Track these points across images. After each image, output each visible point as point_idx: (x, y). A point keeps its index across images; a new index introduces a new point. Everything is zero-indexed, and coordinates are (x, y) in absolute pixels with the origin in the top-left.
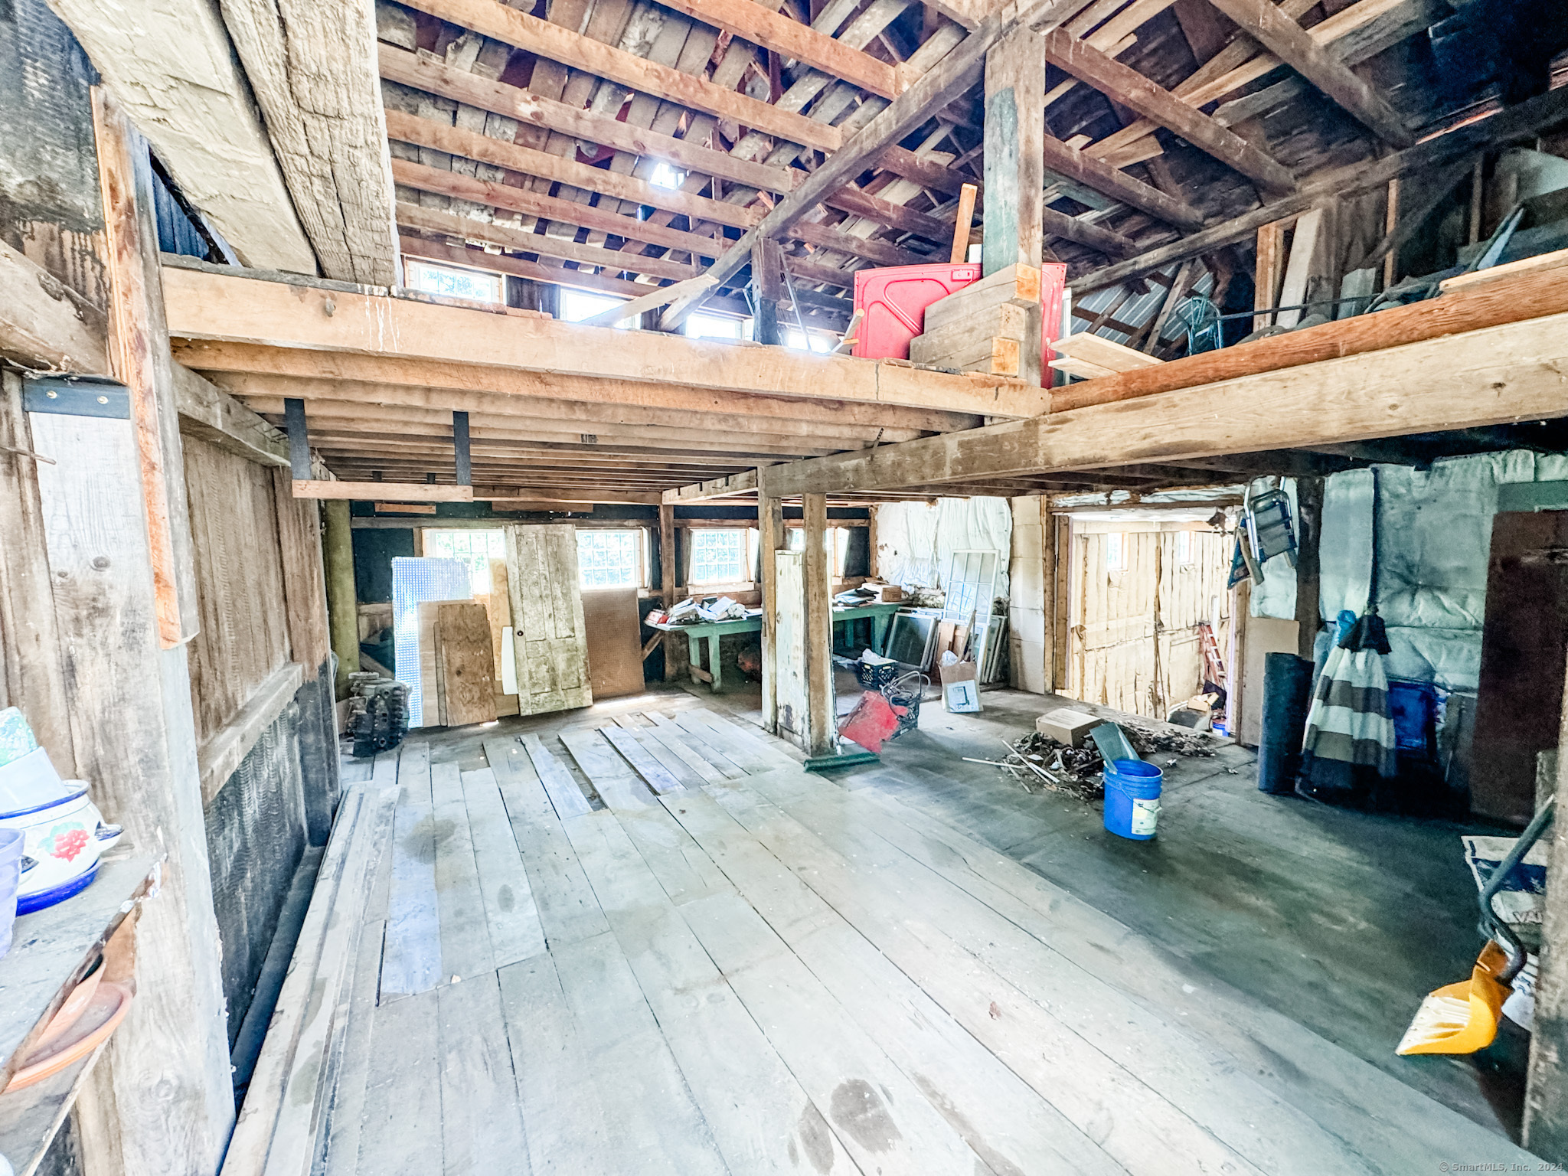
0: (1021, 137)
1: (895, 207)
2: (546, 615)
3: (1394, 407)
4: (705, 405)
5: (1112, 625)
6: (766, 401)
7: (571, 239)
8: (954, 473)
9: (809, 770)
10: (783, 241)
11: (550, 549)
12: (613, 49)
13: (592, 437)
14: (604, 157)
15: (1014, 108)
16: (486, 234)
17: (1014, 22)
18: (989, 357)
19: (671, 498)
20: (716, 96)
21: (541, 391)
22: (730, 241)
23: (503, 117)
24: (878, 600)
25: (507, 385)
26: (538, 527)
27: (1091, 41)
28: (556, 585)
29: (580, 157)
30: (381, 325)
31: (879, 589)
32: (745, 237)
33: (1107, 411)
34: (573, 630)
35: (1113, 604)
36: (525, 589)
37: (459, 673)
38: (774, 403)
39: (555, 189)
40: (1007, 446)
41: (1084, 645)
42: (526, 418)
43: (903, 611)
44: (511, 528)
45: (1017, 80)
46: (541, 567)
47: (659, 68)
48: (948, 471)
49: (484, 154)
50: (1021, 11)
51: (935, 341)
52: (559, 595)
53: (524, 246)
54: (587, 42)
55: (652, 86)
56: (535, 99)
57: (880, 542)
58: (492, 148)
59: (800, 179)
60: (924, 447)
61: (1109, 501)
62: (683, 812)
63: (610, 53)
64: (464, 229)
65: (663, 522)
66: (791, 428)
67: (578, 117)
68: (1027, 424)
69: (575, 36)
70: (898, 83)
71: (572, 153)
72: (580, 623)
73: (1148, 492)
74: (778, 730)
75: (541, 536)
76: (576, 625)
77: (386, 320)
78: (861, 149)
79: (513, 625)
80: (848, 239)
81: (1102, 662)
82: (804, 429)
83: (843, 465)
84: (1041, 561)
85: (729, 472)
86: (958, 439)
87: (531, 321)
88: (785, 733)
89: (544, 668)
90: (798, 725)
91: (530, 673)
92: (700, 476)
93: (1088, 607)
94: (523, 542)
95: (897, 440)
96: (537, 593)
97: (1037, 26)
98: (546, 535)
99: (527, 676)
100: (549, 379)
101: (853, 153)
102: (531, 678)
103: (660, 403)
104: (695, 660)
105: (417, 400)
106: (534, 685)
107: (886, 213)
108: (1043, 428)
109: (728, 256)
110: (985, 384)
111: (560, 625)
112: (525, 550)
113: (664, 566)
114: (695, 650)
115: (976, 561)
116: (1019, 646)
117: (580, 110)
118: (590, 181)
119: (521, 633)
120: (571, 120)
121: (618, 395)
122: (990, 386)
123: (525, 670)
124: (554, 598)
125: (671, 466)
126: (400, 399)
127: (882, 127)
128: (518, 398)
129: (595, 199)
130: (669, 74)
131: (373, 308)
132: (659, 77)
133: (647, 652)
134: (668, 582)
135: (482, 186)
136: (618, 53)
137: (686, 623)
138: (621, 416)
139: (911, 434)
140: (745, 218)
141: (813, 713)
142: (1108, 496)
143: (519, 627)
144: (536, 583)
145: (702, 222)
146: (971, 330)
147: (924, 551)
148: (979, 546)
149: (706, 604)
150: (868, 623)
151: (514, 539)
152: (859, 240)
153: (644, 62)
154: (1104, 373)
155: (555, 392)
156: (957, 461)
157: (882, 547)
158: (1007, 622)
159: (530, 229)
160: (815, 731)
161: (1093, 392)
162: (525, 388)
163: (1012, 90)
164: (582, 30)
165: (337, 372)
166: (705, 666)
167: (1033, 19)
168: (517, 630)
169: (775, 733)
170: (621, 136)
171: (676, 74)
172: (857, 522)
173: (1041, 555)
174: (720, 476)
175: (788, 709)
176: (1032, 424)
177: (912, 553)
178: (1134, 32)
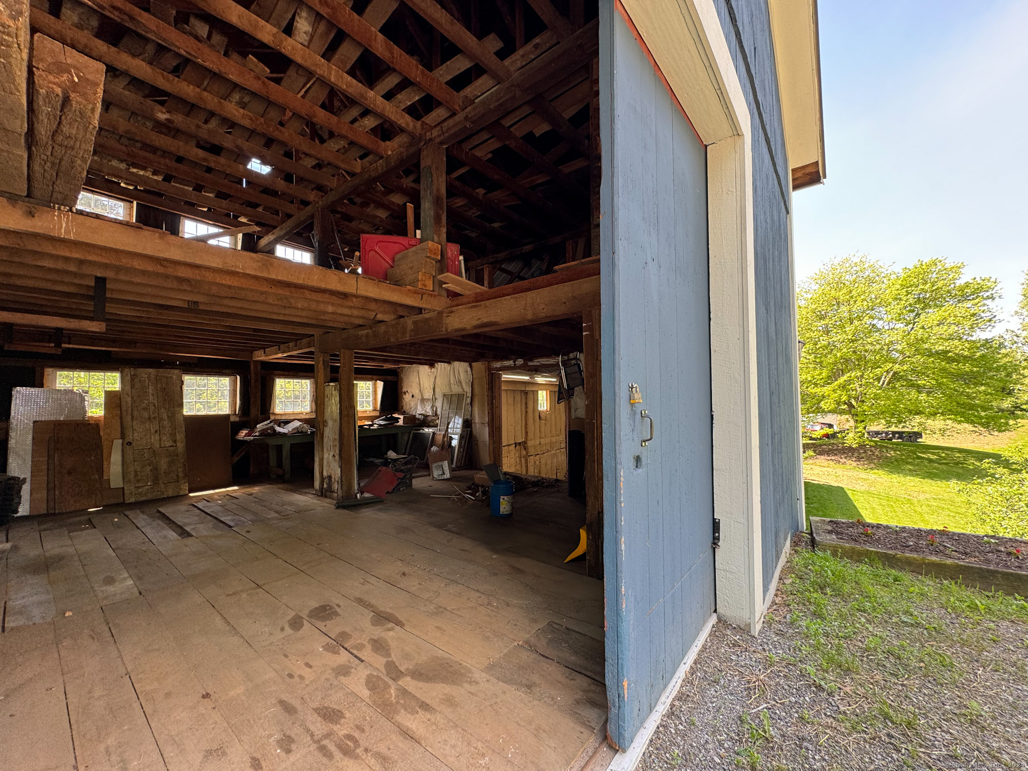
0: (435, 188)
1: (398, 205)
2: (153, 431)
3: (543, 309)
4: (265, 288)
5: (543, 441)
6: (302, 290)
7: (191, 189)
8: (410, 336)
9: (338, 507)
10: (334, 212)
11: (159, 386)
12: (222, 101)
13: (196, 303)
14: (216, 150)
15: (431, 175)
16: (124, 176)
17: (431, 140)
18: (418, 281)
19: (260, 356)
20: (287, 135)
21: (161, 270)
22: (302, 207)
23: (144, 117)
24: (401, 423)
25: (137, 264)
26: (150, 370)
27: (473, 151)
28: (163, 410)
29: (199, 146)
30: (64, 225)
31: (402, 417)
32: (310, 206)
33: (466, 308)
34: (175, 441)
35: (542, 430)
36: (135, 413)
37: (69, 473)
38: (306, 292)
39: (180, 159)
40: (431, 323)
41: (527, 453)
42: (149, 285)
43: (416, 430)
44: (127, 370)
45: (432, 164)
46: (151, 398)
47: (251, 115)
48: (408, 335)
49: (128, 132)
50: (433, 136)
51: (398, 271)
52: (165, 417)
53: (154, 187)
54: (206, 94)
55: (246, 123)
56: (168, 112)
57: (404, 390)
58: (133, 129)
59: (341, 182)
60: (398, 324)
61: (515, 364)
62: (248, 532)
63: (220, 102)
64: (106, 170)
65: (252, 371)
66: (322, 307)
67: (198, 126)
68: (438, 313)
69: (198, 90)
70: (386, 151)
71: (194, 143)
72: (181, 437)
73: (531, 360)
74: (324, 493)
75: (153, 377)
76: (178, 438)
77: (67, 223)
78: (370, 176)
79: (123, 437)
80: (375, 217)
81: (537, 463)
82: (330, 309)
83: (360, 333)
84: (486, 397)
85: (297, 339)
86: (412, 320)
87: (157, 235)
88: (328, 494)
89: (148, 468)
90: (336, 486)
91: (136, 472)
92: (279, 340)
93: (528, 431)
94: (137, 380)
95: (385, 320)
96: (146, 415)
97: (441, 143)
98: (156, 376)
99: (133, 474)
100: (165, 263)
101: (367, 176)
102: (136, 475)
103: (236, 284)
104: (273, 462)
105: (72, 268)
106: (138, 481)
107: (392, 207)
108: (445, 315)
109: (302, 215)
110: (415, 292)
111: (164, 438)
112: (138, 385)
113: (252, 400)
114: (273, 456)
115: (455, 399)
116: (477, 444)
117: (200, 123)
118: (205, 160)
119: (130, 444)
120: (193, 128)
121: (210, 276)
122: (418, 294)
123: (132, 469)
124: (161, 420)
125: (255, 330)
126: (60, 265)
127: (380, 168)
128: (144, 273)
129: (209, 170)
130: (257, 119)
131: (59, 216)
132: (251, 119)
133: (236, 459)
134: (254, 411)
135: (124, 148)
136: (226, 103)
137: (265, 435)
138: (214, 291)
139: (393, 317)
140: (312, 196)
141: (344, 477)
142: (514, 362)
143: (129, 438)
144: (145, 409)
145: (284, 194)
146: (412, 268)
147: (428, 395)
148: (456, 389)
149: (282, 424)
150: (394, 436)
151: (129, 377)
152: (380, 218)
153: (241, 111)
154: (468, 293)
155: (170, 271)
156: (412, 331)
157: (405, 393)
158: (471, 431)
159: (159, 178)
160: (345, 488)
161: (465, 300)
162: (150, 267)
163: (430, 167)
164: (203, 87)
165: (22, 244)
166: (280, 465)
167: (438, 140)
168: (127, 440)
169: (322, 495)
170: (227, 142)
171: (262, 120)
172: (389, 378)
173: (486, 393)
174: (292, 340)
175: (330, 477)
176: (440, 313)
177: (422, 396)
178: (491, 152)
